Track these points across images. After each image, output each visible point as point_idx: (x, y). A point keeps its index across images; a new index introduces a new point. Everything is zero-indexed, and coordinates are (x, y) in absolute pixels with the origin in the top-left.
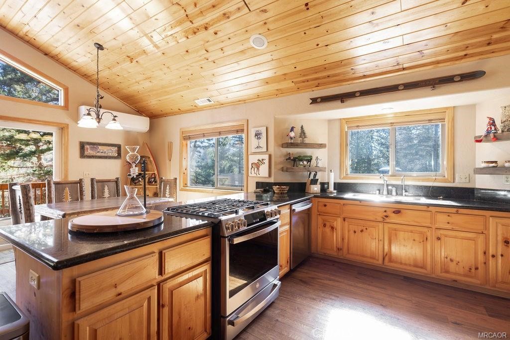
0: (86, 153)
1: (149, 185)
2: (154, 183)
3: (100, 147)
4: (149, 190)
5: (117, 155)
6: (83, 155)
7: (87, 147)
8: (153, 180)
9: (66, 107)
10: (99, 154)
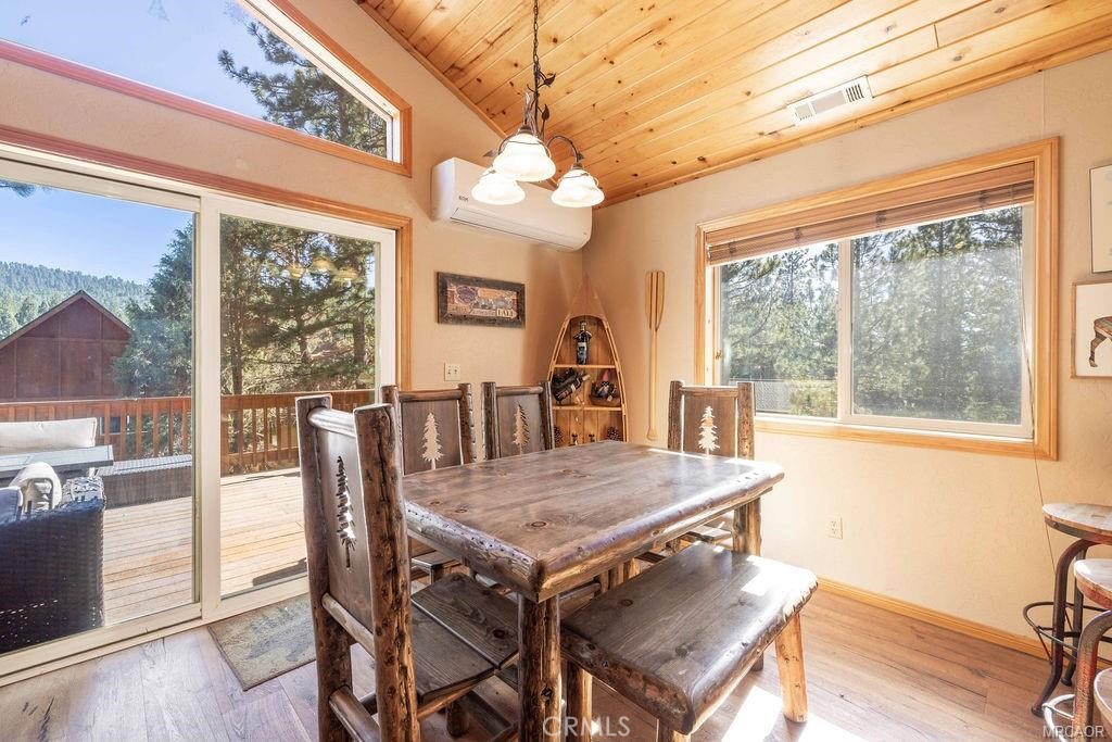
0: (451, 308)
1: (594, 404)
2: (610, 399)
3: (481, 291)
4: (592, 420)
5: (515, 315)
6: (443, 315)
7: (453, 288)
8: (606, 388)
9: (406, 168)
10: (477, 312)
